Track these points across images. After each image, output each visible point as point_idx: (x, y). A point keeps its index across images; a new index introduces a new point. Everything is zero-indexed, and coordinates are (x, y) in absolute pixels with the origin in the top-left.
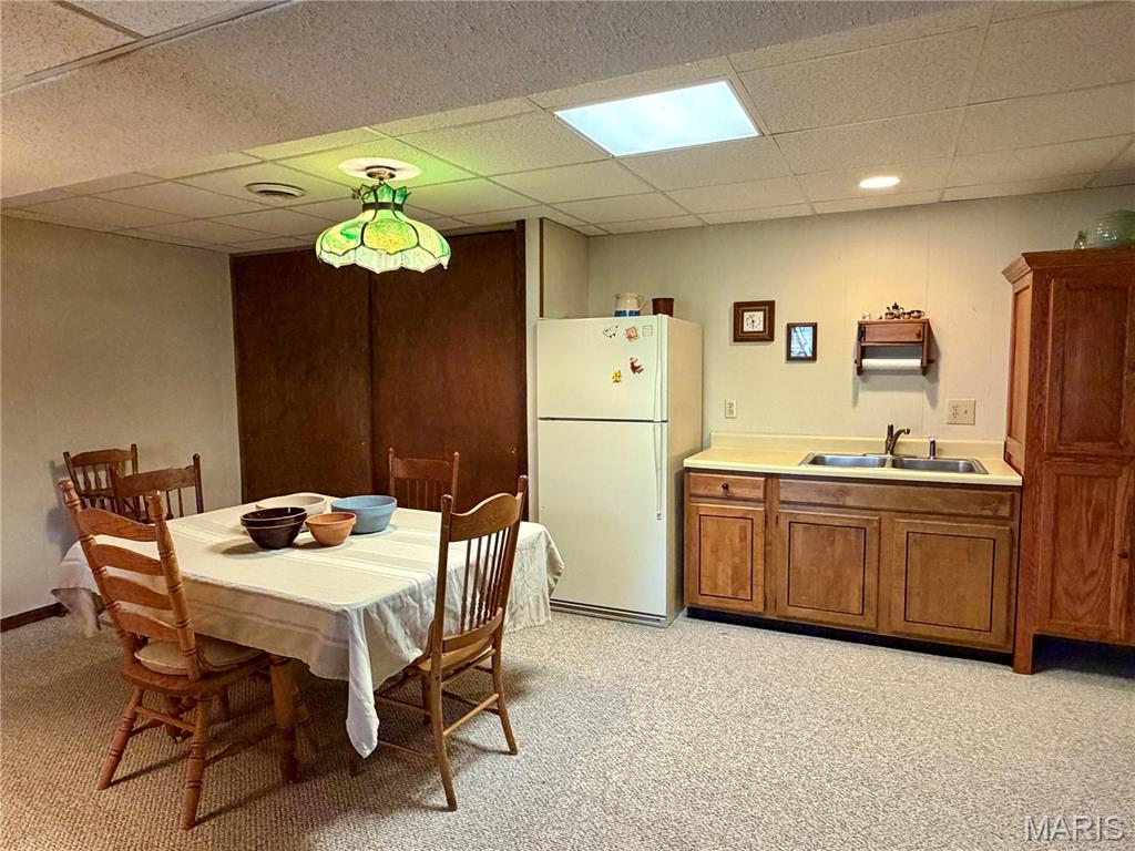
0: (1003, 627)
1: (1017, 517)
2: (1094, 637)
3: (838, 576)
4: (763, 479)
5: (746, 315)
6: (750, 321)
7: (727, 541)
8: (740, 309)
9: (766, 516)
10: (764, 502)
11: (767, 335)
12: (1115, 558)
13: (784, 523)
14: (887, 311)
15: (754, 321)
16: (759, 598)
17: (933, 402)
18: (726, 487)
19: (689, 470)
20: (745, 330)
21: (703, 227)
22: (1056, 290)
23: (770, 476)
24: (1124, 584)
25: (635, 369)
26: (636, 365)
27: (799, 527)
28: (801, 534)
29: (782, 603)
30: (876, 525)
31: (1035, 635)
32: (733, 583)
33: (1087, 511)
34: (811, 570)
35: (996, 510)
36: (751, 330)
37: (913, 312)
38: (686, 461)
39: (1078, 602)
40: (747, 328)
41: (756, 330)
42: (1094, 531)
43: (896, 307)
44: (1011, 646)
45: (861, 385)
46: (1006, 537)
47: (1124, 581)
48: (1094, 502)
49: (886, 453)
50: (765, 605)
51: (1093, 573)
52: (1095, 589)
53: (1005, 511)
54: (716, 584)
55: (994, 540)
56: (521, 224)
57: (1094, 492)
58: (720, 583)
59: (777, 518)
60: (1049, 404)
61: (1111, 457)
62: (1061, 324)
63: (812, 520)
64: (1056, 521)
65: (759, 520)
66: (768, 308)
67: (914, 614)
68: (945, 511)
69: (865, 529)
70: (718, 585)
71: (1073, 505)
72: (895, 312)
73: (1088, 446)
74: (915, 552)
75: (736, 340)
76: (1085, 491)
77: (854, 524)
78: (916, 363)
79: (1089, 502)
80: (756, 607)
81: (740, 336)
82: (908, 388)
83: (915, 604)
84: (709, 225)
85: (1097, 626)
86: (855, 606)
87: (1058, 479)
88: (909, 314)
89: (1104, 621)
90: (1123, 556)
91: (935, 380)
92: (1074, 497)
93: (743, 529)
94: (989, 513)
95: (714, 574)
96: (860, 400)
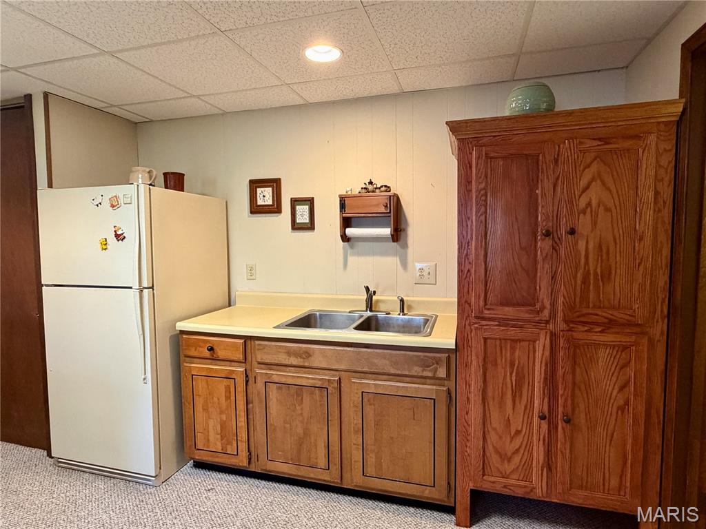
0: (444, 483)
1: (453, 377)
2: (520, 493)
3: (307, 433)
4: (242, 341)
5: (259, 190)
6: (261, 196)
7: (215, 399)
8: (255, 184)
9: (247, 376)
10: (245, 363)
11: (275, 208)
12: (536, 419)
13: (260, 384)
14: (364, 186)
15: (265, 196)
16: (244, 454)
17: (404, 264)
18: (211, 349)
19: (182, 332)
20: (259, 204)
21: (222, 115)
22: (478, 158)
23: (247, 339)
24: (544, 444)
25: (117, 236)
26: (119, 233)
27: (273, 387)
28: (275, 391)
29: (263, 457)
30: (336, 385)
31: (471, 490)
32: (222, 440)
33: (511, 374)
34: (285, 427)
35: (435, 371)
36: (263, 203)
37: (382, 186)
38: (179, 324)
39: (506, 462)
40: (260, 202)
41: (266, 203)
42: (517, 393)
43: (371, 183)
44: (452, 500)
45: (349, 251)
46: (444, 397)
47: (544, 440)
48: (517, 363)
49: (366, 311)
50: (250, 459)
51: (518, 432)
52: (520, 447)
53: (442, 373)
54: (208, 440)
55: (434, 400)
56: (29, 97)
57: (517, 353)
58: (211, 439)
59: (255, 377)
60: (475, 271)
61: (528, 321)
62: (483, 192)
63: (283, 380)
64: (485, 381)
65: (241, 380)
66: (275, 184)
67: (370, 470)
68: (393, 371)
69: (327, 389)
70: (210, 440)
71: (499, 367)
72: (370, 187)
73: (509, 312)
74: (369, 411)
75: (252, 212)
76: (508, 355)
77: (319, 384)
78: (386, 231)
79: (512, 365)
80: (242, 461)
81: (256, 209)
82: (384, 253)
83: (371, 459)
84: (227, 113)
85: (521, 483)
86: (322, 462)
87: (485, 342)
88: (380, 188)
89: (527, 478)
90: (542, 418)
91: (405, 246)
92: (499, 361)
93: (228, 388)
94: (430, 374)
95: (206, 429)
96: (349, 263)
